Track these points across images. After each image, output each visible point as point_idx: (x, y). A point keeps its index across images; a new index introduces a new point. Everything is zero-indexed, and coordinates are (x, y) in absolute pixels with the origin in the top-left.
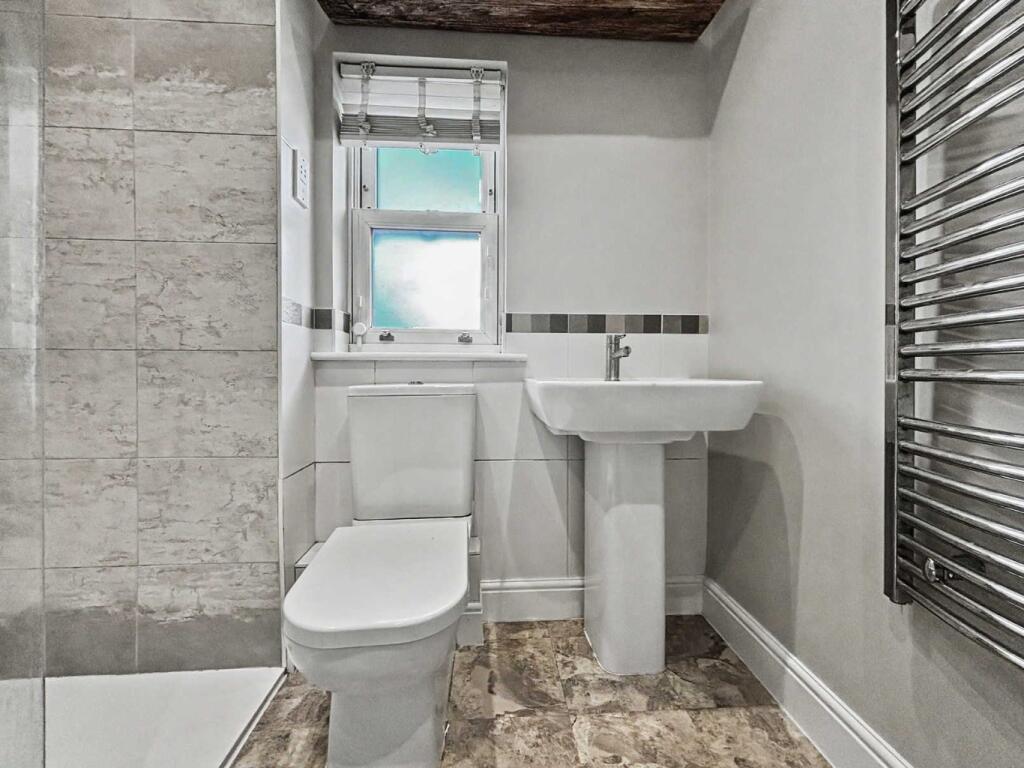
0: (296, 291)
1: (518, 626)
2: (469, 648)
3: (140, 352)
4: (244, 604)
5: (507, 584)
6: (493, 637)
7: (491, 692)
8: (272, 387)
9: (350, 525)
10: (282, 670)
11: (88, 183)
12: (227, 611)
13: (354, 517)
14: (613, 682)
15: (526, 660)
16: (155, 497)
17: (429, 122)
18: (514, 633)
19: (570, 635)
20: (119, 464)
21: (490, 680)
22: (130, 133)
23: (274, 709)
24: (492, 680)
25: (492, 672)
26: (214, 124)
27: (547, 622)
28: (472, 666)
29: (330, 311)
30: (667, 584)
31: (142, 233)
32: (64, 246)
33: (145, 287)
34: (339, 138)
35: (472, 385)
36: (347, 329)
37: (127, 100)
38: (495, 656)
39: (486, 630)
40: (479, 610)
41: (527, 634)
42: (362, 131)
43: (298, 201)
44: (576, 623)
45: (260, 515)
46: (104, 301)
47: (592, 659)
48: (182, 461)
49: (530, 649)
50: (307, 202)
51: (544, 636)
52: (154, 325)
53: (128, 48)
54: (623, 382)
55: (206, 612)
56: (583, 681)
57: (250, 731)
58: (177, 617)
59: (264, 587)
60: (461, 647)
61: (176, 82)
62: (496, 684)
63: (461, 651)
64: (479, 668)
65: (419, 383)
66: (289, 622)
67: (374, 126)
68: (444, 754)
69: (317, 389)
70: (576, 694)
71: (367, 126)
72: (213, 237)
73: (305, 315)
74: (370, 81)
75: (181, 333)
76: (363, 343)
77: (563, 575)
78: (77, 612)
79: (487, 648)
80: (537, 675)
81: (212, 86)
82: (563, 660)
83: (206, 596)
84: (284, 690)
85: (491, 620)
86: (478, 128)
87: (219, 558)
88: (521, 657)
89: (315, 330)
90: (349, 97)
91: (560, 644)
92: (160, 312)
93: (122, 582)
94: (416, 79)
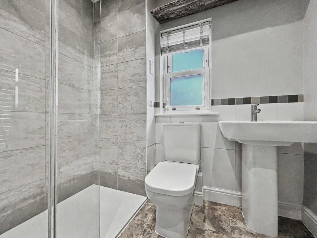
0: (151, 98)
1: (216, 204)
2: (198, 206)
3: (118, 115)
4: (139, 178)
5: (212, 189)
6: (206, 205)
7: (204, 222)
8: (145, 123)
9: (164, 162)
10: (146, 198)
11: (110, 77)
12: (135, 179)
13: (164, 159)
14: (252, 234)
15: (217, 215)
16: (121, 149)
17: (186, 43)
18: (214, 205)
19: (236, 212)
20: (115, 140)
21: (204, 218)
22: (117, 64)
23: (144, 207)
24: (205, 218)
25: (205, 216)
26: (133, 58)
27: (227, 205)
28: (199, 212)
29: (159, 103)
30: (278, 203)
31: (119, 87)
32: (106, 92)
33: (120, 100)
34: (161, 54)
35: (199, 123)
36: (164, 107)
37: (117, 57)
38: (207, 211)
39: (204, 202)
40: (202, 195)
41: (219, 207)
42: (167, 51)
43: (151, 74)
44: (238, 208)
45: (142, 156)
46: (112, 103)
47: (244, 223)
48: (126, 141)
49: (219, 212)
50: (154, 74)
51: (225, 210)
52: (121, 108)
53: (116, 45)
54: (258, 122)
55: (130, 178)
56: (239, 229)
57: (139, 211)
58: (125, 178)
59: (143, 175)
60: (196, 205)
61: (125, 50)
62: (206, 220)
63: (196, 206)
64: (201, 213)
65: (183, 122)
66: (146, 184)
67: (171, 49)
68: (187, 235)
69: (156, 124)
70: (236, 233)
71: (169, 49)
72: (132, 86)
73: (153, 104)
74: (170, 36)
75: (126, 110)
76: (168, 111)
77: (233, 190)
78: (107, 173)
79: (204, 207)
80: (221, 222)
81: (132, 49)
82: (232, 220)
83: (130, 175)
84: (147, 203)
85: (206, 199)
86: (202, 41)
87: (133, 166)
88: (216, 214)
89: (155, 108)
90: (164, 42)
91: (231, 214)
92: (122, 105)
93: (115, 168)
94: (182, 32)
